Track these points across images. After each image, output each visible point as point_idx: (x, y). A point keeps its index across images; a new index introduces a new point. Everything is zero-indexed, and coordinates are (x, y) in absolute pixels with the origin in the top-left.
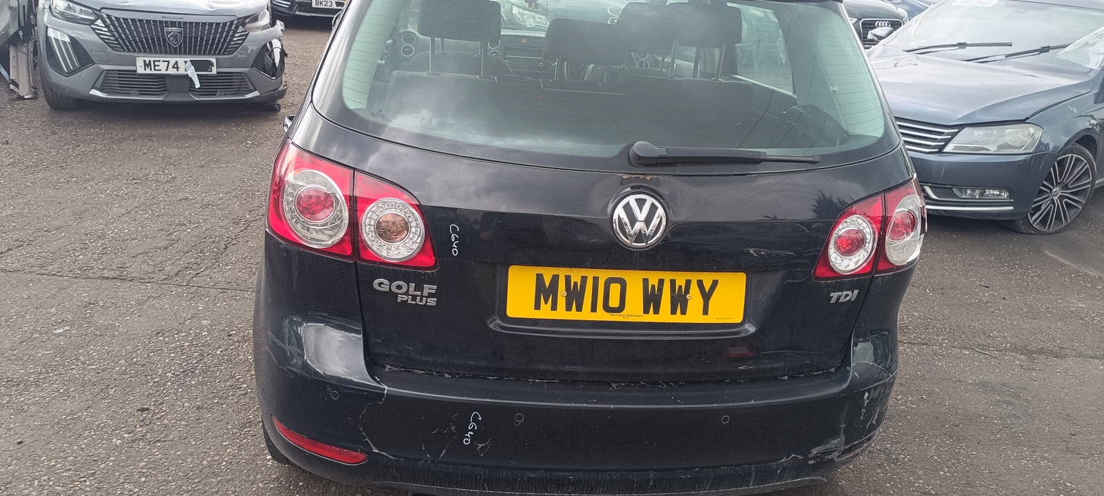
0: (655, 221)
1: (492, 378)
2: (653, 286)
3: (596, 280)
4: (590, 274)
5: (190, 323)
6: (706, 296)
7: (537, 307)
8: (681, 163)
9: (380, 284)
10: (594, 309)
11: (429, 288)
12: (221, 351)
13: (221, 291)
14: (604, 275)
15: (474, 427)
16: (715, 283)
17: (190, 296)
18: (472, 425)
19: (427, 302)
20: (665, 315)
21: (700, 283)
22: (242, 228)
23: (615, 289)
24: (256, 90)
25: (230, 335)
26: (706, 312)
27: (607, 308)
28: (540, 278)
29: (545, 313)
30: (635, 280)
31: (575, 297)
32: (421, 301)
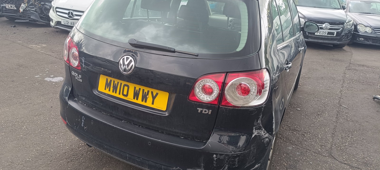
0: (131, 66)
1: (94, 109)
2: (137, 90)
4: (120, 82)
6: (154, 98)
7: (105, 89)
9: (73, 73)
10: (119, 94)
11: (80, 76)
14: (124, 83)
15: (83, 121)
16: (157, 94)
20: (139, 101)
21: (152, 93)
23: (126, 88)
27: (123, 95)
28: (107, 80)
29: (107, 91)
30: (132, 87)
31: (115, 88)
32: (79, 80)
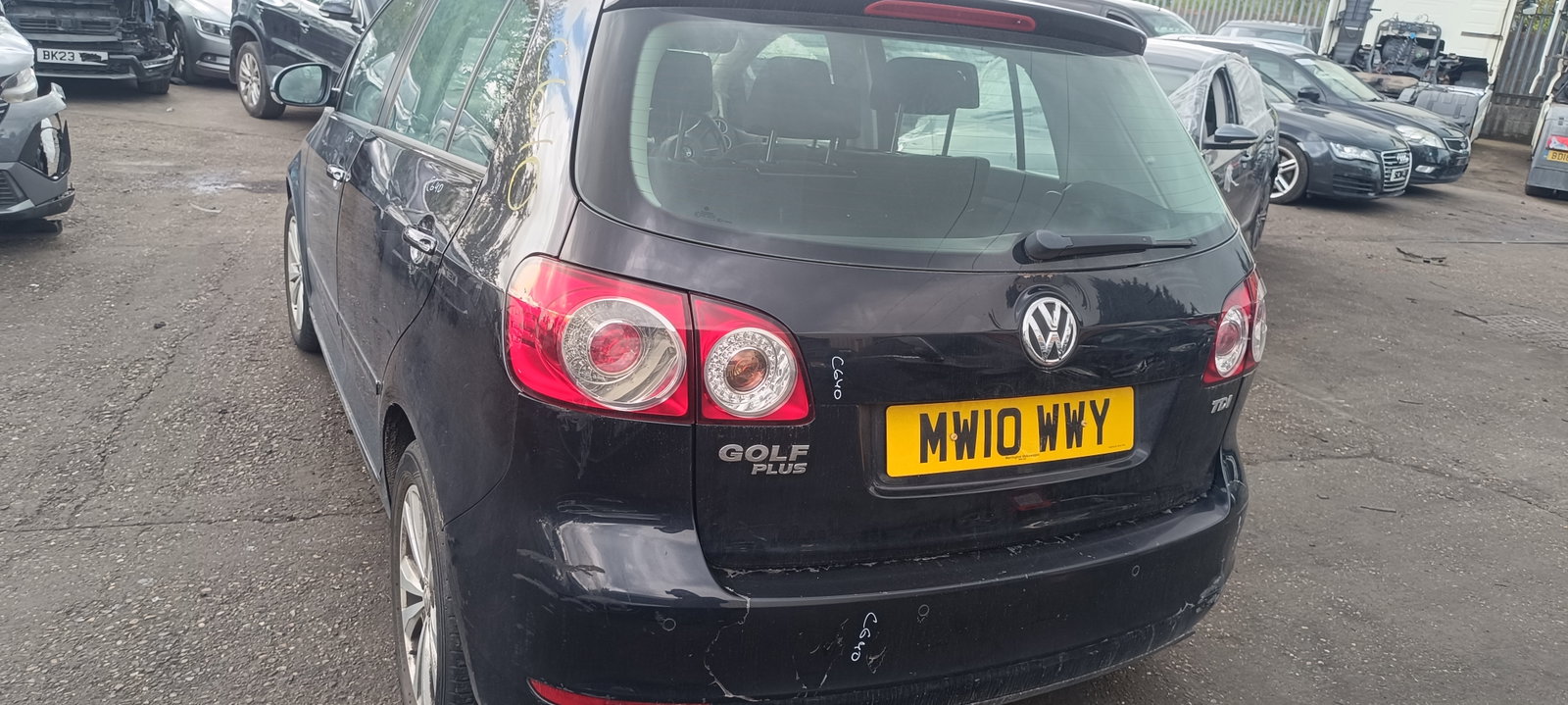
0: (1067, 331)
1: (870, 565)
2: (1048, 414)
3: (988, 413)
4: (981, 406)
5: (117, 586)
6: (1100, 420)
7: (924, 459)
8: (1078, 255)
9: (729, 453)
10: (987, 454)
11: (797, 450)
12: (206, 622)
13: (139, 528)
14: (996, 406)
15: (867, 634)
16: (1107, 402)
17: (88, 544)
18: (865, 632)
19: (793, 469)
20: (1062, 452)
21: (1093, 405)
22: (114, 425)
23: (1010, 421)
24: (27, 199)
25: (205, 595)
26: (1100, 441)
27: (1003, 451)
28: (924, 419)
29: (934, 466)
30: (1029, 408)
31: (966, 440)
32: (785, 469)
